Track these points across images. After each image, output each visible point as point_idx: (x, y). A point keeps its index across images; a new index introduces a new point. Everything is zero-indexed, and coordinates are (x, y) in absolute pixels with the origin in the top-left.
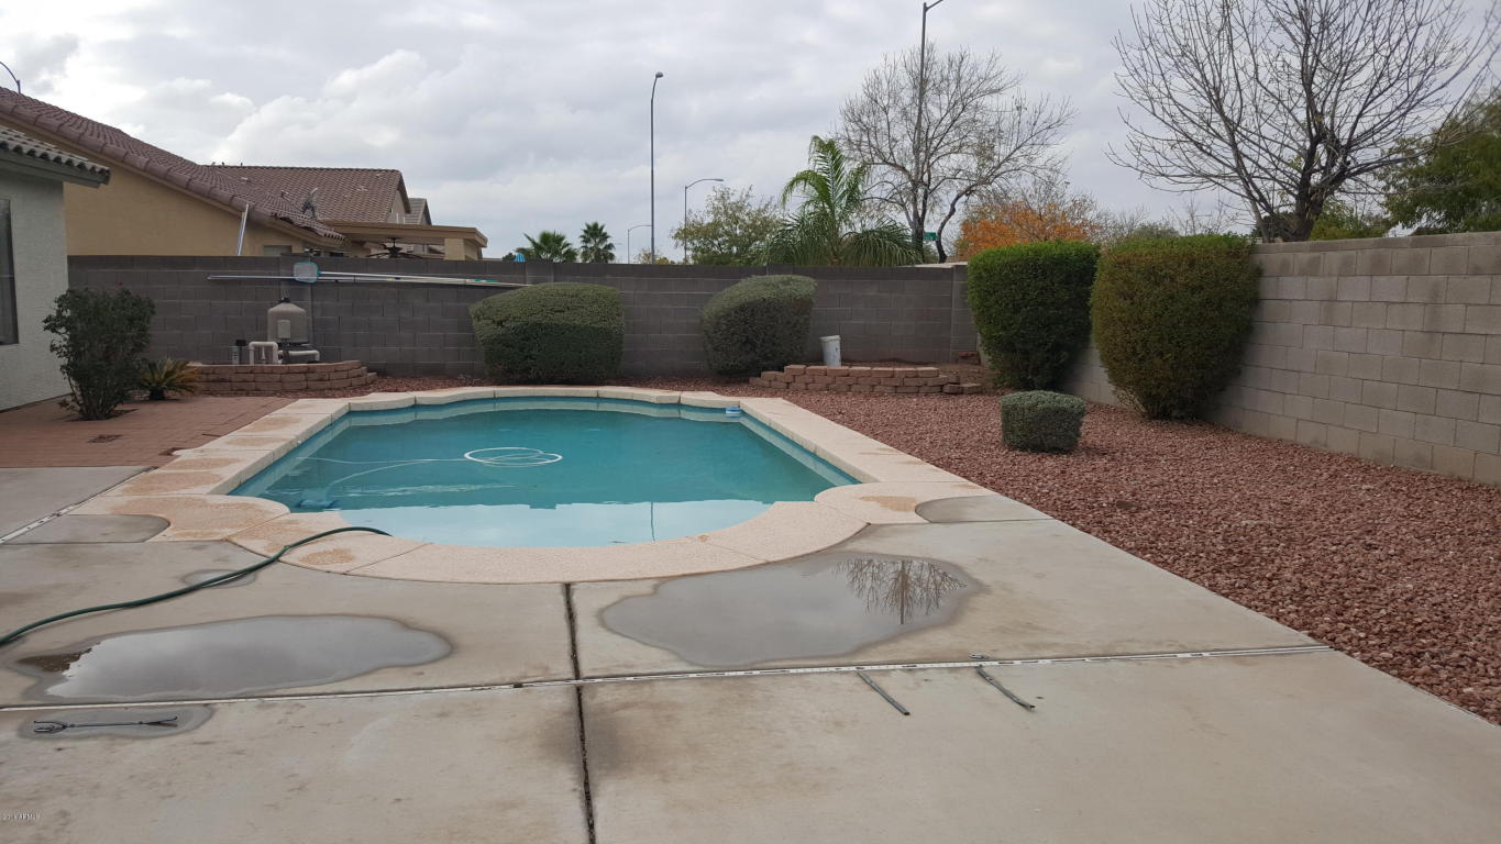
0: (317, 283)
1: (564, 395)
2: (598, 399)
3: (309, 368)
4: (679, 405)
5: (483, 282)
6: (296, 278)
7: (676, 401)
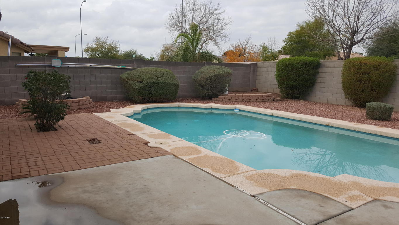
0: (61, 67)
1: (167, 106)
2: (179, 107)
3: (79, 100)
4: (212, 108)
5: (120, 67)
6: (53, 65)
7: (211, 107)
